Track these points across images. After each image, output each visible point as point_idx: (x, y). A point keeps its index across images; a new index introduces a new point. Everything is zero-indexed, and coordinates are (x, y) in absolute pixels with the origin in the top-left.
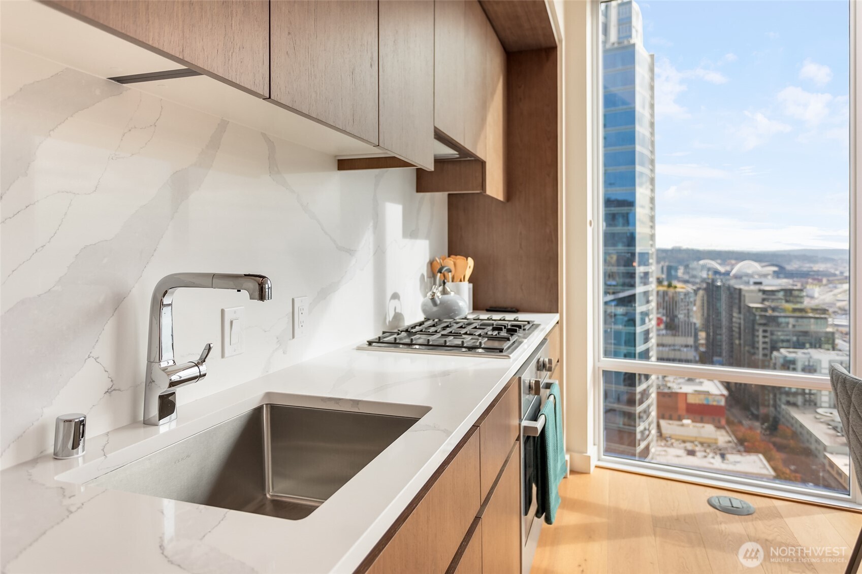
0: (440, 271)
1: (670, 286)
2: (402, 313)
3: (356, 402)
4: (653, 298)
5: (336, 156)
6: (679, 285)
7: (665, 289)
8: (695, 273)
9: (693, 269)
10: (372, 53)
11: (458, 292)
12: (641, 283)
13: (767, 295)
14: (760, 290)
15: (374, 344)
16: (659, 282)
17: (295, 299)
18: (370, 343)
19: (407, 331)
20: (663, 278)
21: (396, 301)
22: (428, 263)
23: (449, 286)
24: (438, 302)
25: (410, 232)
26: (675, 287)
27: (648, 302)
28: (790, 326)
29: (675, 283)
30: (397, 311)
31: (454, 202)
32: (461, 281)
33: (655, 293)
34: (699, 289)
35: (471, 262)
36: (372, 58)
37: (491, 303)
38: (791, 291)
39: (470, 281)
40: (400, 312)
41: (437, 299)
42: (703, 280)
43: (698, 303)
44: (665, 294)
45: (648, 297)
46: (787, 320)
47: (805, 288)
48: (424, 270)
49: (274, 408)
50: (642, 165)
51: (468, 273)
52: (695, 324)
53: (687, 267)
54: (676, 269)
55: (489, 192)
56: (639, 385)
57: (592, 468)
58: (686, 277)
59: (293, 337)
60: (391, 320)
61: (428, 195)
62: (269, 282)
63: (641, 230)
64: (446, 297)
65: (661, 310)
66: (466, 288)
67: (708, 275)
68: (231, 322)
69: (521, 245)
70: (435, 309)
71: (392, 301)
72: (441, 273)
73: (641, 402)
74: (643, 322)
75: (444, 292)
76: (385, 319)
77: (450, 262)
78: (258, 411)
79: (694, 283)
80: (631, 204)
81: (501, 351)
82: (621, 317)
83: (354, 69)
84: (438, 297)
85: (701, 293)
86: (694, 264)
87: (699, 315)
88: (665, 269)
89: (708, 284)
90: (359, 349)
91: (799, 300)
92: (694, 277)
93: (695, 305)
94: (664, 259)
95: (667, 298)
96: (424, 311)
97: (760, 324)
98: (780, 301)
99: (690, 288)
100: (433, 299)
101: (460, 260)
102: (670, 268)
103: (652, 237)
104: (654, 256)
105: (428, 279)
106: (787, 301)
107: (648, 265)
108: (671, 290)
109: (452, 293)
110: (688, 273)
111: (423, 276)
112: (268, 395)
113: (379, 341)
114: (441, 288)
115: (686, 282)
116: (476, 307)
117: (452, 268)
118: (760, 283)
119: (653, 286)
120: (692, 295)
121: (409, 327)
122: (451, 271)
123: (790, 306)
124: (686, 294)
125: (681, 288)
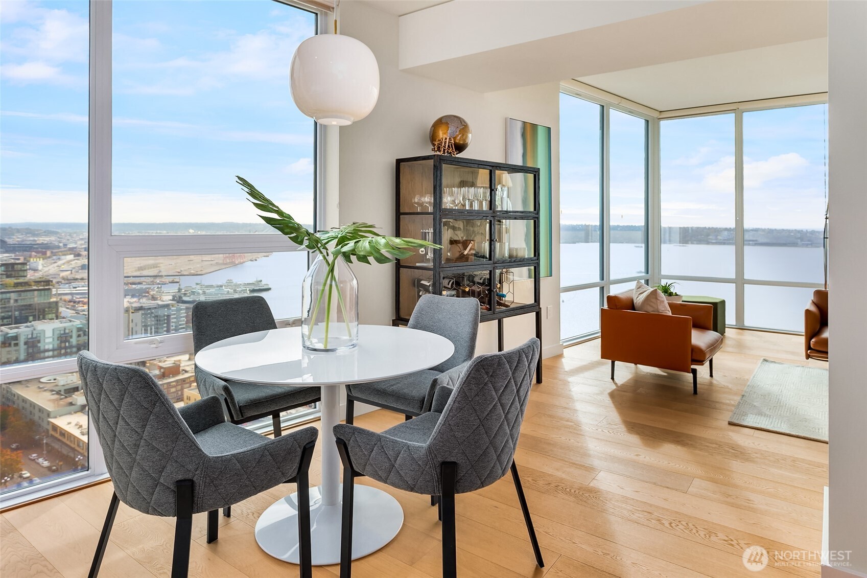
28: (12, 302)
38: (13, 265)
46: (8, 295)
47: (29, 261)
91: (22, 274)
106: (9, 276)
123: (11, 281)
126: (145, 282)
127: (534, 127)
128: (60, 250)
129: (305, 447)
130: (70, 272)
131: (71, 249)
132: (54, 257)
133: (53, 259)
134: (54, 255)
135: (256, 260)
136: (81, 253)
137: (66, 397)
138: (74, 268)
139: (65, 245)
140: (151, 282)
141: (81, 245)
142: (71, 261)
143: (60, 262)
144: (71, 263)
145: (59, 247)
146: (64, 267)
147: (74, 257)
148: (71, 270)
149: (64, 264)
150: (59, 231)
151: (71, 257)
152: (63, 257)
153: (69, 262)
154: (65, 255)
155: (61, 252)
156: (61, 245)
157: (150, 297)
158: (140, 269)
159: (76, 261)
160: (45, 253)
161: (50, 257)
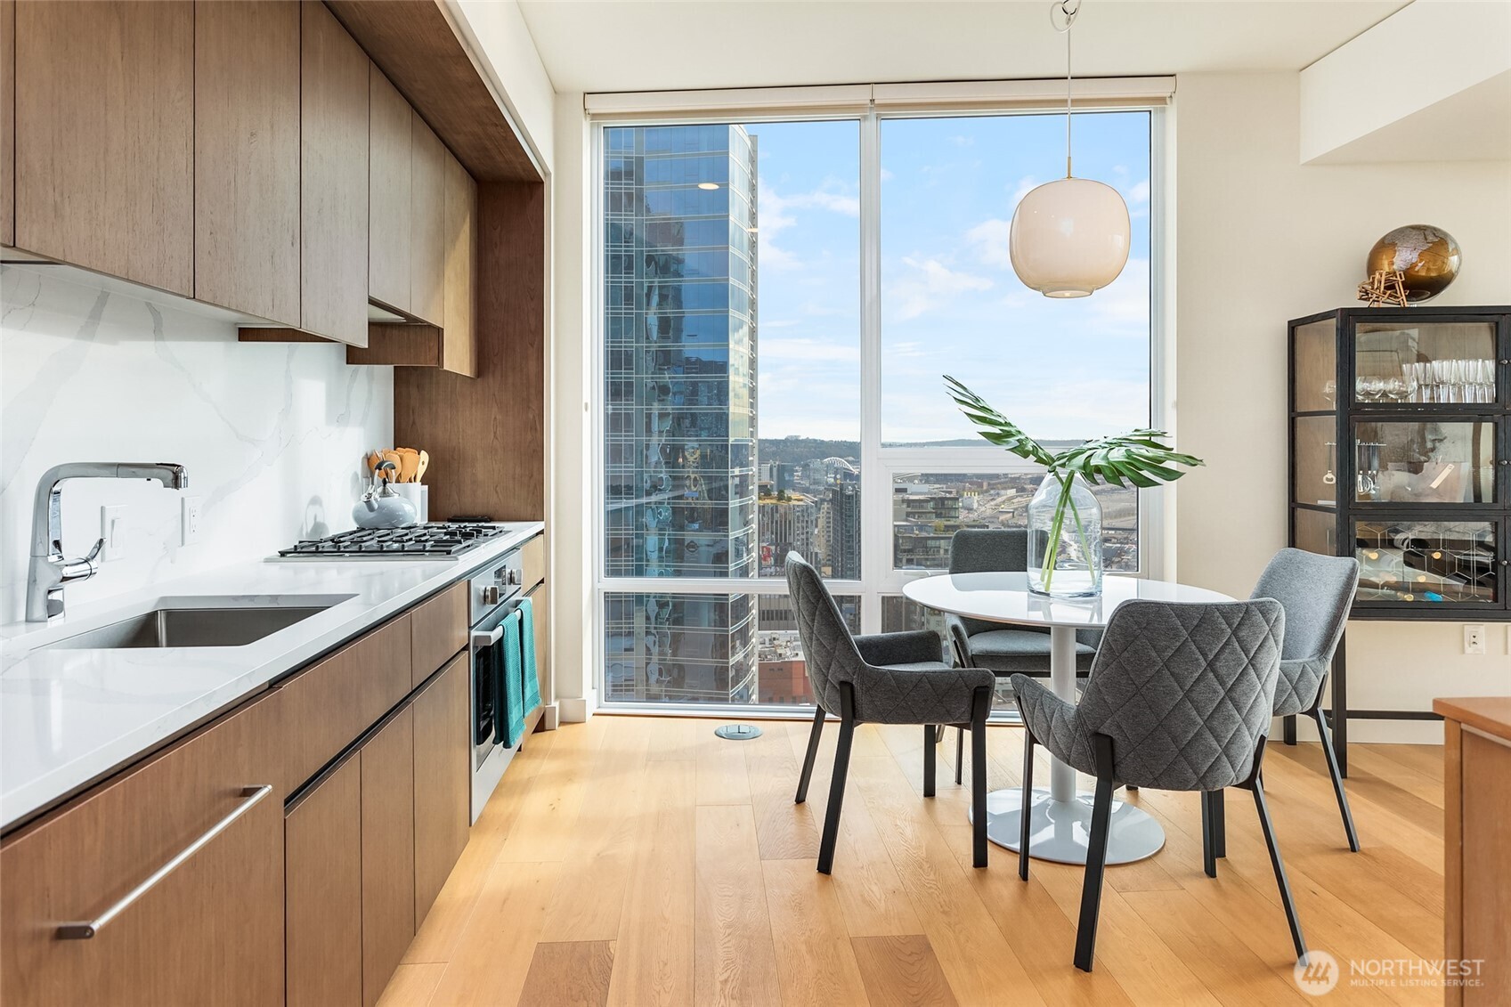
0: (379, 467)
1: (781, 497)
2: (326, 522)
3: (275, 598)
4: (754, 516)
5: (236, 324)
6: (795, 495)
7: (774, 501)
8: (817, 476)
9: (816, 470)
10: (293, 231)
11: (407, 495)
12: (736, 493)
13: (913, 507)
14: (903, 501)
15: (288, 555)
16: (765, 491)
17: (186, 499)
18: (283, 554)
19: (332, 540)
20: (772, 486)
21: (318, 507)
22: (363, 458)
23: (391, 487)
24: (376, 506)
25: (338, 417)
26: (789, 499)
27: (746, 523)
28: (942, 551)
29: (788, 493)
30: (318, 520)
31: (403, 378)
32: (410, 481)
33: (756, 509)
34: (823, 501)
35: (424, 456)
36: (293, 237)
37: (454, 511)
38: (943, 499)
39: (423, 482)
40: (322, 521)
41: (374, 502)
42: (829, 487)
43: (821, 522)
44: (775, 509)
45: (746, 514)
46: (938, 543)
47: (962, 496)
48: (358, 466)
49: (170, 614)
50: (739, 309)
51: (421, 470)
52: (816, 554)
53: (806, 467)
54: (792, 472)
55: (448, 365)
56: (733, 655)
57: (589, 716)
58: (806, 483)
59: (183, 544)
60: (309, 530)
61: (364, 367)
62: (185, 470)
63: (737, 408)
64: (386, 500)
65: (768, 535)
66: (419, 492)
67: (835, 478)
68: (113, 522)
69: (495, 433)
70: (372, 515)
71: (311, 506)
72: (380, 469)
73: (736, 681)
74: (738, 555)
75: (385, 494)
76: (302, 529)
77: (394, 458)
78: (152, 617)
79: (815, 493)
80: (723, 367)
81: (449, 553)
82: (707, 548)
83: (274, 253)
84: (376, 500)
85: (826, 505)
86: (816, 463)
87: (823, 541)
88: (775, 470)
89: (834, 492)
90: (268, 561)
91: (953, 514)
92: (816, 482)
93: (816, 526)
94: (774, 455)
95: (777, 516)
96: (357, 519)
97: (905, 551)
98: (928, 515)
99: (809, 500)
100: (368, 503)
101: (409, 454)
102: (782, 470)
103: (753, 421)
104: (756, 451)
105: (364, 479)
106: (939, 515)
107: (747, 466)
108: (784, 503)
109: (396, 496)
110: (809, 477)
111: (356, 474)
112: (163, 599)
113: (296, 550)
114: (380, 490)
115: (806, 491)
116: (433, 515)
117: (397, 463)
118: (905, 490)
119: (754, 498)
120: (814, 510)
121: (335, 536)
122: (394, 468)
123: (942, 522)
124: (806, 510)
125: (796, 498)
126: (1115, 538)
128: (1000, 481)
129: (975, 689)
130: (1011, 514)
132: (992, 492)
133: (991, 495)
134: (992, 489)
136: (1026, 486)
137: (1004, 702)
138: (1016, 509)
140: (1125, 538)
142: (1012, 498)
143: (999, 500)
144: (1014, 501)
146: (1004, 508)
147: (1017, 492)
148: (1013, 513)
149: (1004, 502)
151: (1012, 492)
152: (1003, 492)
153: (1010, 499)
154: (1005, 489)
155: (1000, 483)
156: (1001, 473)
157: (1123, 564)
159: (1019, 499)
160: (981, 485)
161: (987, 491)
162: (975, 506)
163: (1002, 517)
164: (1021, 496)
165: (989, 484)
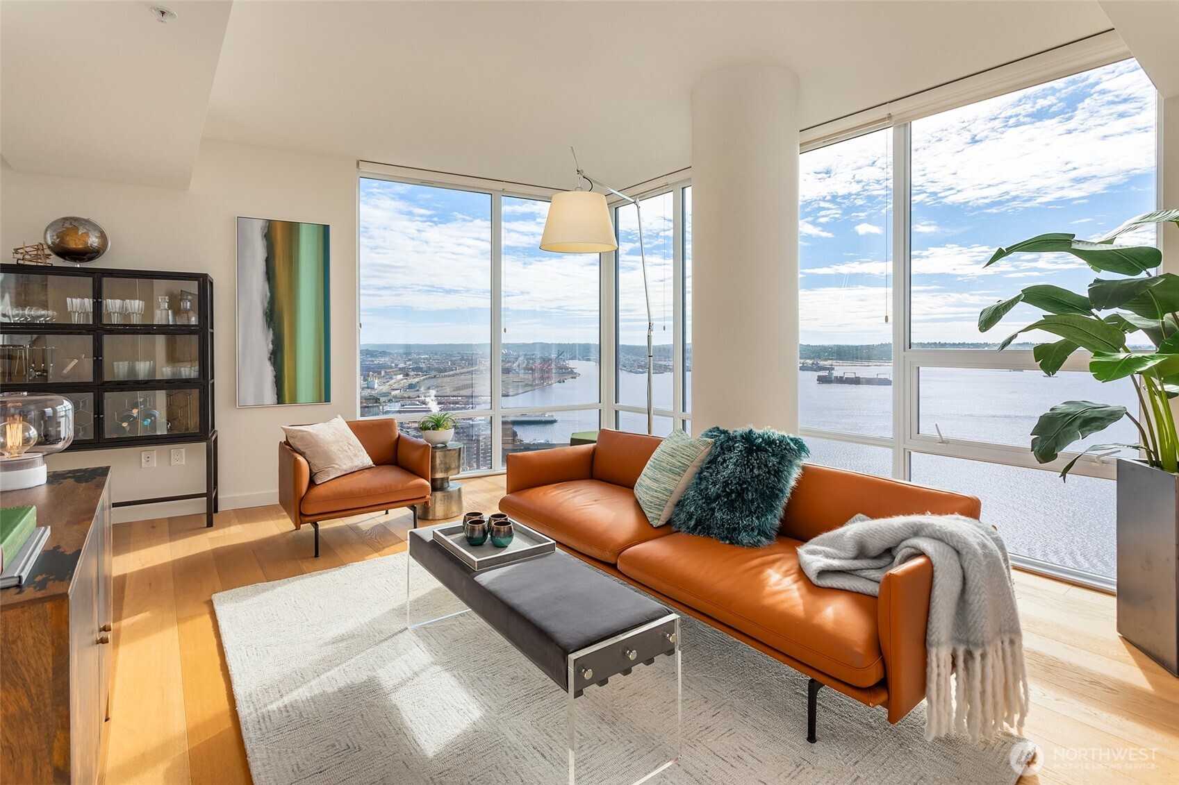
127: (292, 228)
128: (392, 370)
131: (401, 369)
132: (388, 377)
133: (387, 379)
135: (564, 382)
138: (403, 387)
139: (396, 365)
141: (410, 365)
142: (401, 380)
143: (392, 381)
144: (401, 382)
145: (391, 367)
146: (395, 386)
147: (404, 376)
148: (401, 389)
149: (395, 383)
150: (392, 352)
151: (400, 377)
152: (394, 377)
153: (399, 381)
154: (396, 375)
156: (393, 365)
158: (458, 389)
159: (405, 381)
160: (379, 373)
161: (383, 377)
162: (376, 386)
163: (394, 393)
164: (406, 379)
165: (386, 372)
